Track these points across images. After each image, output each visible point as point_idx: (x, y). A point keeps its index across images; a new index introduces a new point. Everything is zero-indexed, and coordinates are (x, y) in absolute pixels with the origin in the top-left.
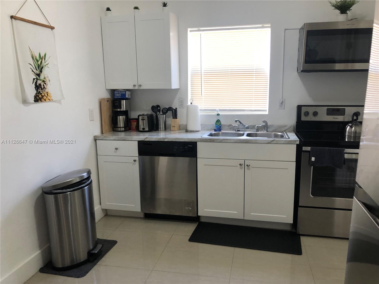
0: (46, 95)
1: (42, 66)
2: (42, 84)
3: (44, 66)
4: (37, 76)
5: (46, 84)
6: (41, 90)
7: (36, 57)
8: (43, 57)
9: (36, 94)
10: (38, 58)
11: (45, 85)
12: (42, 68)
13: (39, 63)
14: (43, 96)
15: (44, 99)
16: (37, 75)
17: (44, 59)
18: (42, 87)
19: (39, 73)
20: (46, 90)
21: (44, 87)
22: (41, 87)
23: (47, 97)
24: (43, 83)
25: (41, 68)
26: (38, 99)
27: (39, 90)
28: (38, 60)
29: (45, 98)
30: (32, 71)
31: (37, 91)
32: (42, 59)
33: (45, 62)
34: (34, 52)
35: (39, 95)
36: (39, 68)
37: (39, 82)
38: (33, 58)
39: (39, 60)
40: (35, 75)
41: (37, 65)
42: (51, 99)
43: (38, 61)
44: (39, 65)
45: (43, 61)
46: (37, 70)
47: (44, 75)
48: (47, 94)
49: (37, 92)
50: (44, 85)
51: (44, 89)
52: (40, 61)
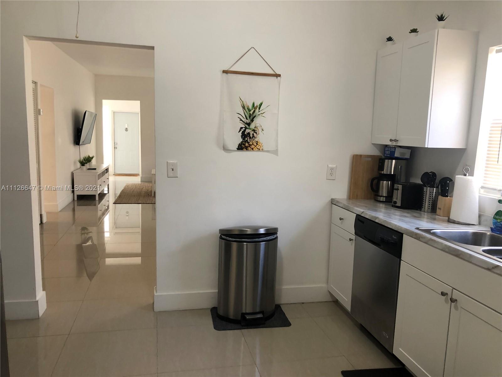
1: (254, 115)
2: (252, 133)
3: (257, 115)
4: (246, 125)
5: (256, 133)
7: (248, 106)
8: (257, 106)
9: (242, 142)
10: (250, 107)
12: (255, 117)
13: (251, 112)
14: (250, 145)
15: (251, 148)
17: (258, 109)
18: (251, 136)
19: (250, 123)
20: (256, 140)
21: (253, 136)
23: (256, 146)
26: (241, 147)
29: (253, 146)
30: (240, 120)
31: (244, 139)
32: (255, 108)
33: (259, 112)
34: (246, 102)
35: (245, 143)
36: (250, 117)
37: (247, 131)
38: (244, 107)
39: (252, 109)
40: (244, 124)
41: (249, 114)
42: (261, 149)
43: (250, 111)
45: (257, 110)
46: (247, 119)
47: (256, 124)
49: (243, 140)
51: (253, 138)
52: (253, 110)
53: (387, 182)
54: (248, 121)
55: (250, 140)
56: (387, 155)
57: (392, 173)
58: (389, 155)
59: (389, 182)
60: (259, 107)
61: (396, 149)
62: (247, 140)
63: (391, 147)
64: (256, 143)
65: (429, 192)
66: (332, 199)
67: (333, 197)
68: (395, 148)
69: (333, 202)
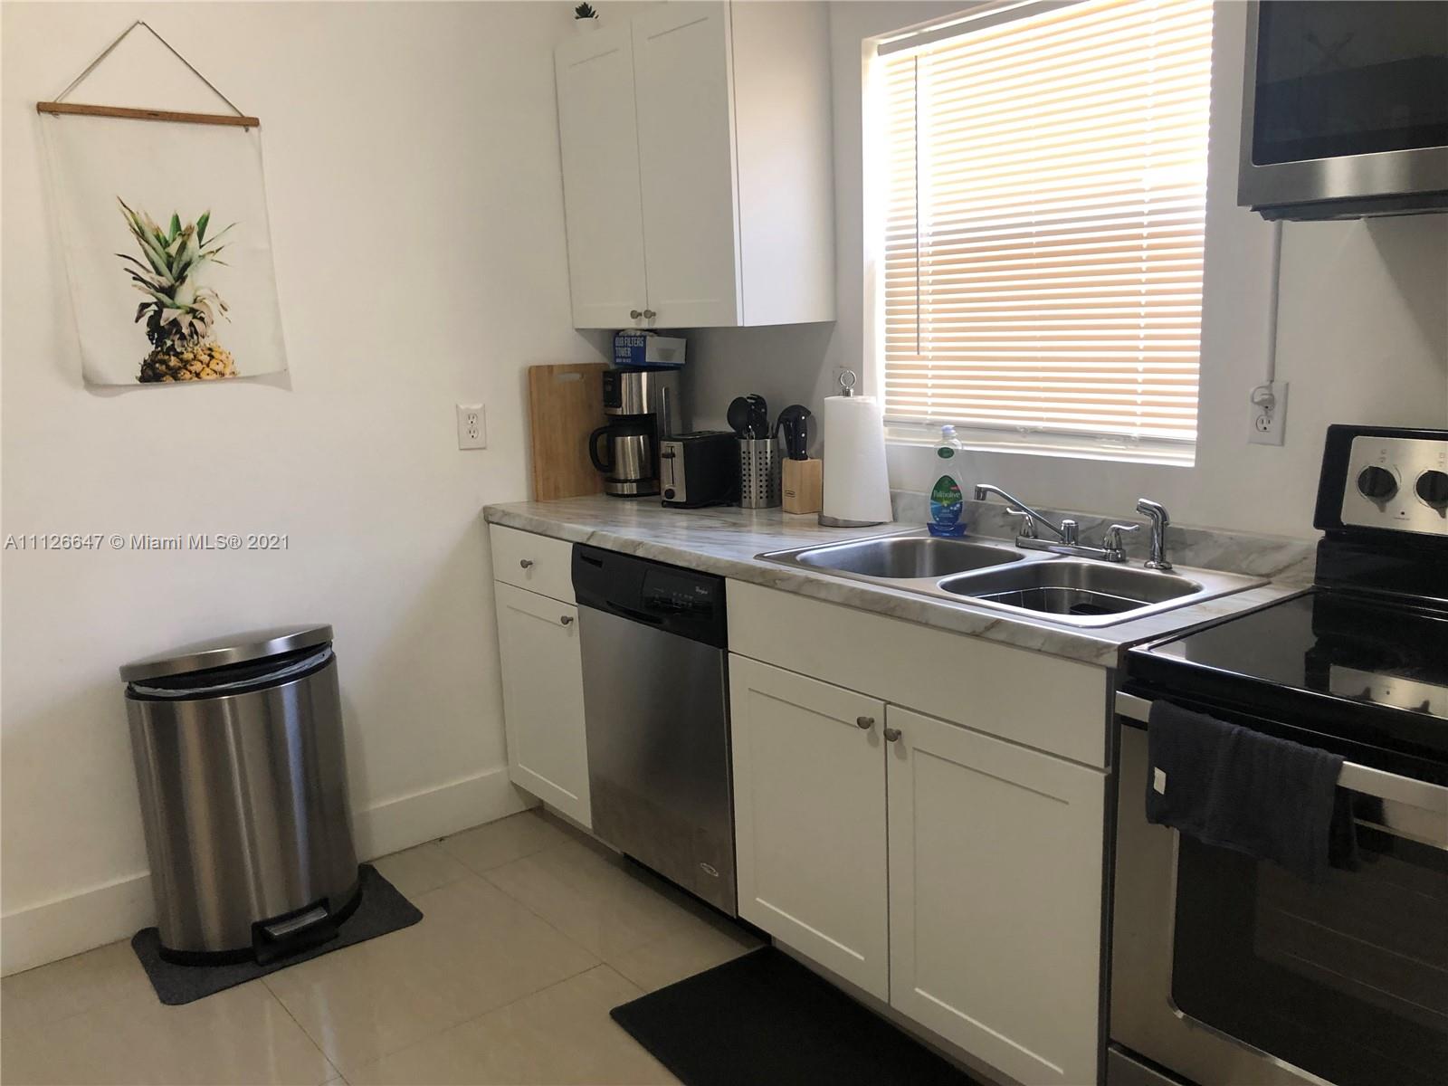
0: (205, 358)
1: (185, 258)
2: (185, 321)
3: (195, 258)
4: (161, 296)
5: (202, 319)
6: (177, 343)
7: (158, 229)
8: (190, 228)
9: (155, 354)
10: (167, 232)
11: (196, 322)
12: (188, 265)
13: (173, 249)
14: (185, 364)
15: (191, 372)
16: (161, 289)
17: (195, 236)
18: (185, 331)
19: (173, 286)
20: (206, 342)
21: (194, 332)
22: (179, 331)
23: (208, 366)
24: (189, 318)
25: (181, 266)
26: (152, 373)
27: (169, 343)
28: (166, 242)
29: (197, 367)
30: (134, 278)
31: (159, 343)
32: (186, 235)
33: (201, 247)
34: (146, 214)
35: (166, 357)
36: (170, 267)
37: (168, 314)
38: (141, 234)
39: (174, 240)
40: (152, 290)
41: (164, 256)
42: (227, 371)
43: (166, 244)
44: (169, 256)
45: (193, 242)
46: (159, 273)
47: (196, 291)
48: (210, 355)
49: (156, 347)
50: (191, 324)
51: (192, 336)
52: (179, 241)
53: (635, 438)
54: (166, 281)
55: (183, 346)
56: (624, 361)
57: (646, 412)
58: (629, 361)
59: (641, 437)
60: (196, 229)
61: (648, 338)
62: (173, 345)
63: (631, 337)
64: (209, 352)
65: (756, 453)
66: (486, 509)
67: (488, 503)
68: (645, 337)
69: (490, 517)
